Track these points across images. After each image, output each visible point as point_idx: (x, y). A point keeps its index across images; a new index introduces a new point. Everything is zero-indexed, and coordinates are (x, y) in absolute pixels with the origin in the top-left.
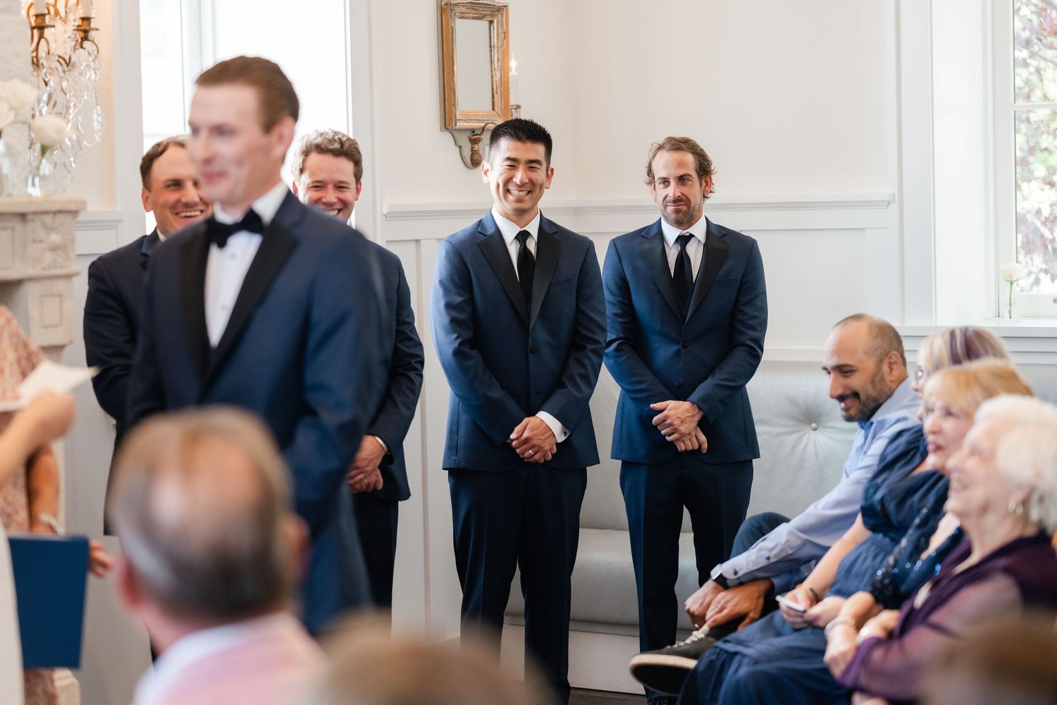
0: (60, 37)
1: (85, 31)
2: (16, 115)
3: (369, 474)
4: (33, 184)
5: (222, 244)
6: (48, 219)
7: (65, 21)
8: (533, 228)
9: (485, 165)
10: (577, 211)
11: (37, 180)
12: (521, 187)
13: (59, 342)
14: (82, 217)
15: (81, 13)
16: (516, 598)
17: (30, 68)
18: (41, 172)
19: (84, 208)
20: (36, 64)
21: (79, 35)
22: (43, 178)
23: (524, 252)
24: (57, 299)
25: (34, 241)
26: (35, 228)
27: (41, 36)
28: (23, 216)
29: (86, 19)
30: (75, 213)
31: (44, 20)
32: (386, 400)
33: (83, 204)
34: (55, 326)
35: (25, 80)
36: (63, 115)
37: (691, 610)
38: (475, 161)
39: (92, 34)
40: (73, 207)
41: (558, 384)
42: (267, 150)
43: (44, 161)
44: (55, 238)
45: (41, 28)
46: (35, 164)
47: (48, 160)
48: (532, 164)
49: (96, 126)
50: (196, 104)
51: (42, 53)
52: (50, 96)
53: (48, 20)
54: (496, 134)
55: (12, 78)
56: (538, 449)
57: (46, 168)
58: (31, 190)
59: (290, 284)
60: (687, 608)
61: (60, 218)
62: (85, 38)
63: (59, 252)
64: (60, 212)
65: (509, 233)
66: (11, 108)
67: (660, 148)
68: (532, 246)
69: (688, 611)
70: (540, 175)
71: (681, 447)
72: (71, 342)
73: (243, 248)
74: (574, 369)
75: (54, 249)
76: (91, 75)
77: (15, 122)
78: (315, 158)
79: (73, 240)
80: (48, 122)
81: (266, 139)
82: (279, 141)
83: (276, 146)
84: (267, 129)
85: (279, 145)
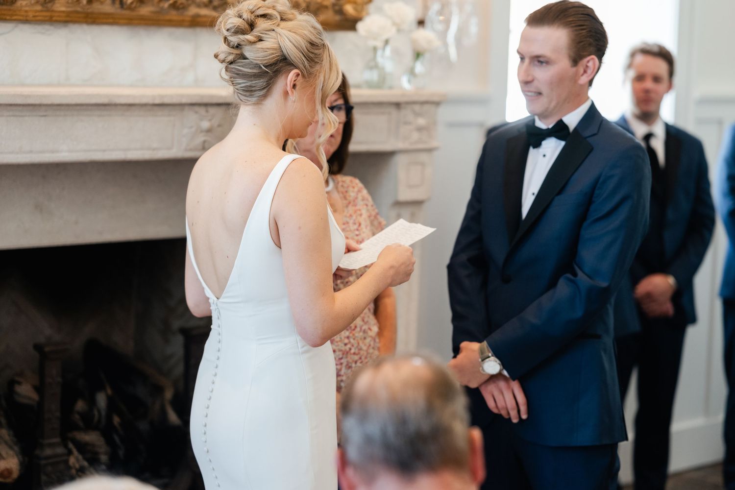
2: (398, 29)
4: (409, 80)
5: (537, 145)
6: (417, 108)
13: (419, 199)
14: (443, 106)
18: (415, 71)
19: (446, 100)
22: (416, 76)
24: (420, 167)
25: (405, 123)
26: (407, 114)
28: (398, 105)
30: (438, 104)
33: (445, 97)
34: (418, 186)
40: (436, 99)
42: (575, 79)
43: (417, 63)
44: (421, 121)
47: (421, 62)
59: (581, 181)
61: (426, 107)
63: (424, 132)
64: (426, 102)
72: (428, 199)
73: (552, 148)
75: (420, 129)
78: (640, 58)
79: (435, 124)
81: (574, 69)
82: (585, 72)
83: (582, 75)
84: (576, 60)
85: (585, 75)
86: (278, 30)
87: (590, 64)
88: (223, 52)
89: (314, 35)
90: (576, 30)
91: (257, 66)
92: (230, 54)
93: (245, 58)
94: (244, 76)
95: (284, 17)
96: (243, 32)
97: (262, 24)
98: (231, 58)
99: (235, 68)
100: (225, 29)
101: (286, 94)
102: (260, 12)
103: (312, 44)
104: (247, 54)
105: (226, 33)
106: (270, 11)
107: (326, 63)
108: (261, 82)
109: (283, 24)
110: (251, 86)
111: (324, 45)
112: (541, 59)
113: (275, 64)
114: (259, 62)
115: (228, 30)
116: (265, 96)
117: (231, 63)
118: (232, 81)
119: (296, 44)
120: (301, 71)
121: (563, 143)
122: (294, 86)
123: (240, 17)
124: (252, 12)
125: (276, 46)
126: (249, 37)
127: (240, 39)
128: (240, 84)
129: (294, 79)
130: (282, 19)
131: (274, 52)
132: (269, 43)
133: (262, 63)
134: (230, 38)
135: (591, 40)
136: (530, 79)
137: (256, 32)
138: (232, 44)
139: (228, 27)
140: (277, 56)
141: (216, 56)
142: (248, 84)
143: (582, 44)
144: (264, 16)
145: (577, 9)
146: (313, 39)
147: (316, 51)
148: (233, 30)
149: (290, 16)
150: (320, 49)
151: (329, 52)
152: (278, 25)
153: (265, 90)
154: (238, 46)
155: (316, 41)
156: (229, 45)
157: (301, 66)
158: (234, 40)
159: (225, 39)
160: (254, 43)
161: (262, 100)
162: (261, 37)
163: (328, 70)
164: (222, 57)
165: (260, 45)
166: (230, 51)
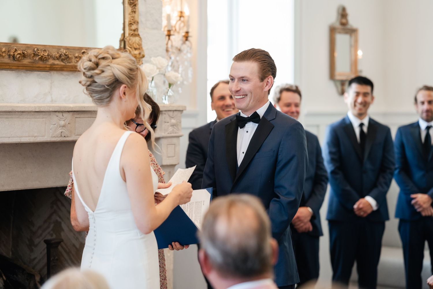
0: (177, 39)
1: (186, 37)
2: (159, 71)
3: (305, 224)
4: (165, 99)
5: (243, 126)
6: (171, 113)
7: (179, 33)
8: (366, 121)
9: (346, 95)
10: (385, 115)
11: (167, 97)
12: (361, 104)
13: (174, 163)
14: (184, 112)
15: (185, 30)
16: (354, 275)
17: (165, 51)
18: (169, 94)
19: (185, 110)
20: (167, 51)
21: (184, 39)
22: (169, 96)
23: (362, 132)
24: (173, 146)
25: (165, 122)
26: (166, 117)
27: (169, 39)
29: (187, 33)
30: (181, 111)
31: (170, 33)
32: (312, 193)
33: (185, 107)
34: (173, 157)
35: (163, 57)
36: (177, 71)
37: (430, 283)
38: (342, 93)
39: (189, 39)
40: (181, 109)
41: (374, 186)
43: (170, 90)
44: (173, 121)
45: (169, 35)
46: (166, 90)
47: (171, 89)
48: (365, 95)
49: (190, 75)
50: (233, 68)
51: (169, 45)
52: (172, 63)
53: (172, 33)
54: (351, 82)
55: (158, 56)
56: (365, 212)
57: (170, 93)
58: (164, 101)
60: (428, 282)
61: (176, 113)
62: (187, 40)
63: (175, 127)
64: (176, 111)
65: (356, 123)
66: (158, 68)
67: (421, 89)
68: (365, 129)
69: (428, 284)
70: (369, 99)
71: (424, 214)
72: (178, 164)
73: (251, 128)
74: (381, 180)
75: (173, 125)
76: (189, 55)
77: (159, 74)
79: (180, 122)
80: (171, 74)
81: (262, 83)
82: (267, 85)
83: (266, 86)
84: (262, 79)
85: (267, 86)
86: (112, 65)
87: (270, 80)
88: (84, 81)
89: (131, 64)
90: (262, 63)
91: (104, 86)
92: (87, 81)
93: (96, 82)
94: (97, 92)
95: (114, 58)
96: (93, 69)
97: (103, 63)
98: (88, 83)
99: (91, 89)
100: (83, 68)
101: (121, 98)
102: (100, 56)
103: (131, 70)
104: (96, 80)
105: (84, 71)
106: (106, 55)
107: (139, 78)
108: (106, 94)
109: (115, 61)
110: (101, 97)
111: (137, 68)
112: (244, 79)
113: (112, 84)
114: (103, 84)
115: (85, 69)
116: (110, 101)
117: (89, 86)
118: (91, 95)
119: (122, 71)
120: (126, 85)
121: (257, 125)
122: (124, 93)
123: (90, 61)
124: (96, 57)
125: (111, 74)
126: (97, 71)
127: (91, 73)
128: (95, 96)
129: (123, 90)
130: (113, 58)
131: (112, 77)
132: (108, 73)
133: (105, 85)
134: (86, 73)
135: (269, 68)
136: (238, 89)
137: (100, 68)
138: (88, 76)
139: (85, 67)
140: (113, 80)
141: (80, 82)
142: (99, 96)
143: (265, 70)
144: (103, 58)
145: (261, 52)
146: (131, 66)
147: (134, 73)
148: (87, 69)
149: (117, 56)
150: (135, 71)
151: (140, 71)
152: (111, 62)
153: (109, 98)
154: (91, 77)
155: (133, 68)
156: (86, 77)
157: (127, 83)
158: (89, 73)
159: (84, 74)
160: (100, 74)
161: (109, 103)
162: (103, 70)
163: (141, 82)
164: (83, 83)
165: (103, 75)
166: (87, 80)
